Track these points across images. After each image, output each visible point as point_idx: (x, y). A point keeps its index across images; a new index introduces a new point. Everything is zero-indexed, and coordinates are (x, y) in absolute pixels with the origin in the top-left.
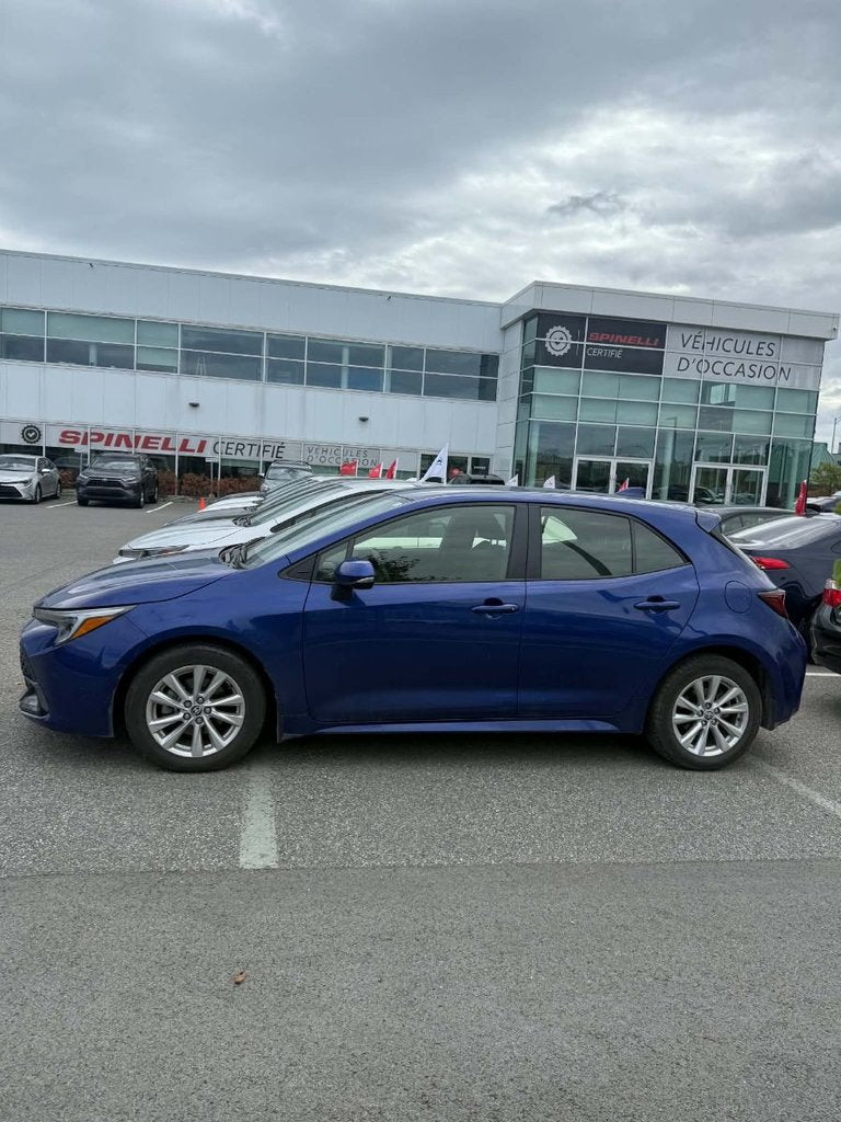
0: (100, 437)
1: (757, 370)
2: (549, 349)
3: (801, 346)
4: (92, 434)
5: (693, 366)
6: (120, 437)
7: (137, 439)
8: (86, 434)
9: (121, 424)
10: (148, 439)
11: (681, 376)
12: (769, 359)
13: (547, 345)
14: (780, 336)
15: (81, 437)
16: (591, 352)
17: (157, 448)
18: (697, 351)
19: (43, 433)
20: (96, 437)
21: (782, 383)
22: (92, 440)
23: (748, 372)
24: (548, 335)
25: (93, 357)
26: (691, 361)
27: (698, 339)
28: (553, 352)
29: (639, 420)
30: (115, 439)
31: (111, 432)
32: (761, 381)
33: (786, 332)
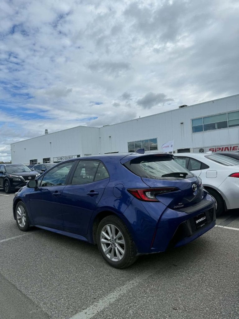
0: (220, 149)
4: (217, 148)
6: (225, 148)
7: (231, 148)
8: (216, 148)
9: (225, 144)
10: (234, 147)
15: (215, 150)
17: (237, 150)
19: (204, 150)
20: (218, 149)
22: (217, 150)
25: (216, 127)
30: (224, 149)
31: (223, 147)
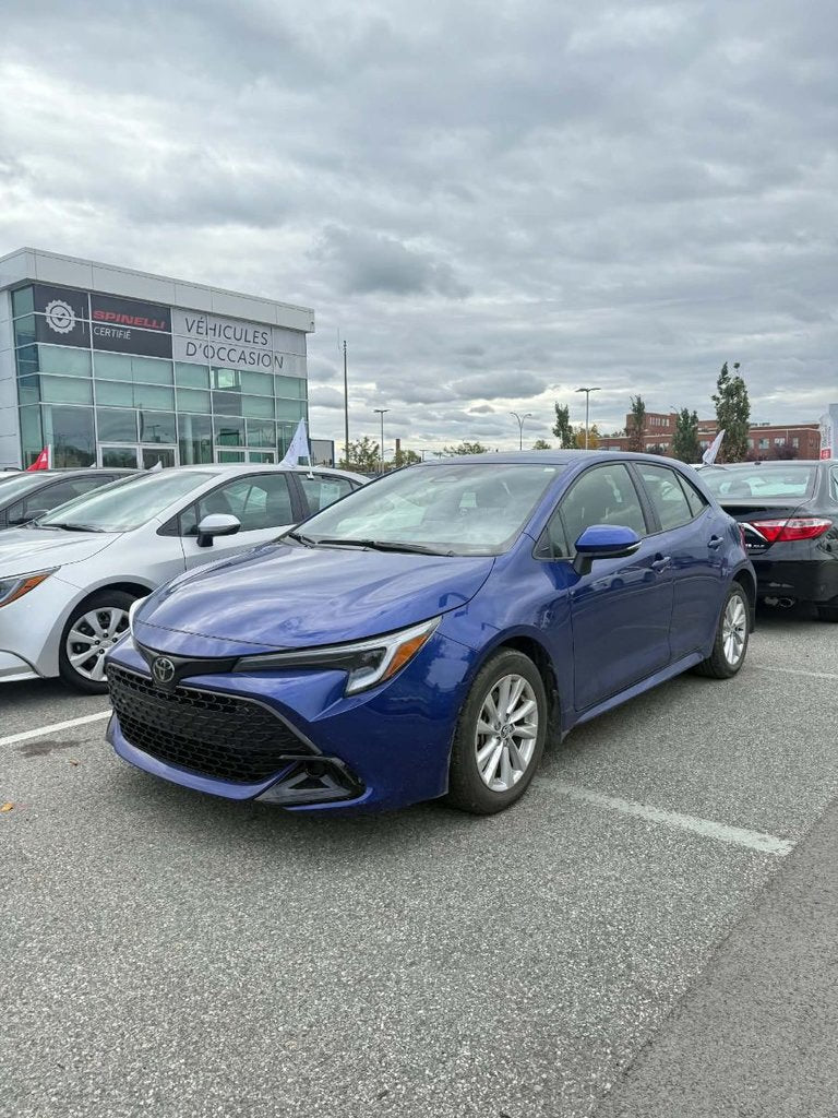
1: (256, 358)
2: (52, 326)
3: (288, 336)
5: (200, 351)
11: (190, 360)
12: (265, 347)
13: (48, 320)
14: (272, 326)
16: (98, 331)
18: (200, 337)
21: (277, 371)
23: (248, 359)
24: (48, 309)
26: (198, 347)
27: (201, 325)
28: (56, 329)
29: (156, 405)
32: (261, 368)
33: (274, 323)
